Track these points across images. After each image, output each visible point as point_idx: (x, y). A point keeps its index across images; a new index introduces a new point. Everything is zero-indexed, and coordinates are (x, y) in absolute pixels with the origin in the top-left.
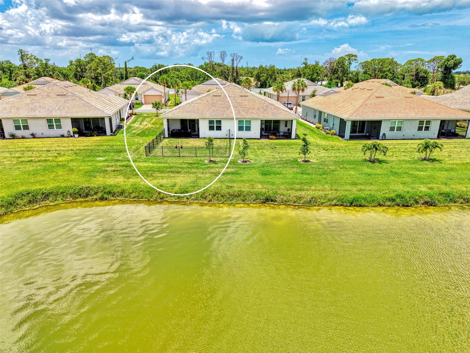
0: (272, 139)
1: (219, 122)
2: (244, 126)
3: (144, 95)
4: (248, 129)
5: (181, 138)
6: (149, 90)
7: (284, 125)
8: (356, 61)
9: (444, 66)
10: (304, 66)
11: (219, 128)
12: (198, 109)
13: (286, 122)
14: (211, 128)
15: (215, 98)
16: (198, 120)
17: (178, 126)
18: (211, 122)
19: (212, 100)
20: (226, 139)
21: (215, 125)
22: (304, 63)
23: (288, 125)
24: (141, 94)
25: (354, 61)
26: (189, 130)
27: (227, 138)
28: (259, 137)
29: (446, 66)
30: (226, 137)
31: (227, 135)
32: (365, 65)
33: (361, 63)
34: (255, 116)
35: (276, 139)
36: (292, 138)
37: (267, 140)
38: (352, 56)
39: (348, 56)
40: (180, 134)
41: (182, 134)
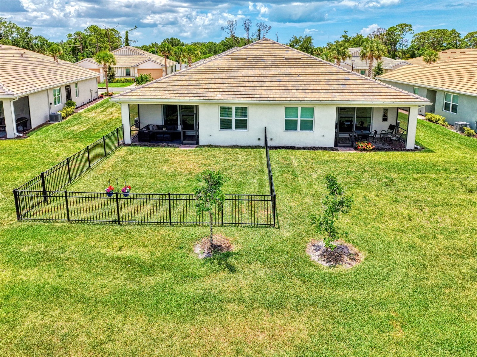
0: (364, 150)
1: (243, 111)
2: (299, 119)
3: (138, 70)
4: (308, 126)
5: (158, 146)
6: (145, 62)
7: (381, 117)
8: (411, 32)
10: (343, 39)
11: (242, 125)
12: (198, 84)
13: (385, 111)
14: (225, 125)
15: (234, 62)
16: (197, 107)
17: (157, 119)
18: (225, 110)
19: (229, 66)
20: (258, 150)
21: (234, 118)
22: (343, 36)
23: (389, 118)
24: (134, 68)
25: (409, 32)
26: (179, 128)
27: (260, 147)
28: (332, 145)
30: (257, 143)
31: (259, 139)
32: (420, 37)
33: (416, 35)
34: (324, 98)
35: (374, 150)
36: (408, 147)
37: (352, 152)
38: (406, 25)
39: (401, 25)
40: (159, 136)
41: (162, 135)
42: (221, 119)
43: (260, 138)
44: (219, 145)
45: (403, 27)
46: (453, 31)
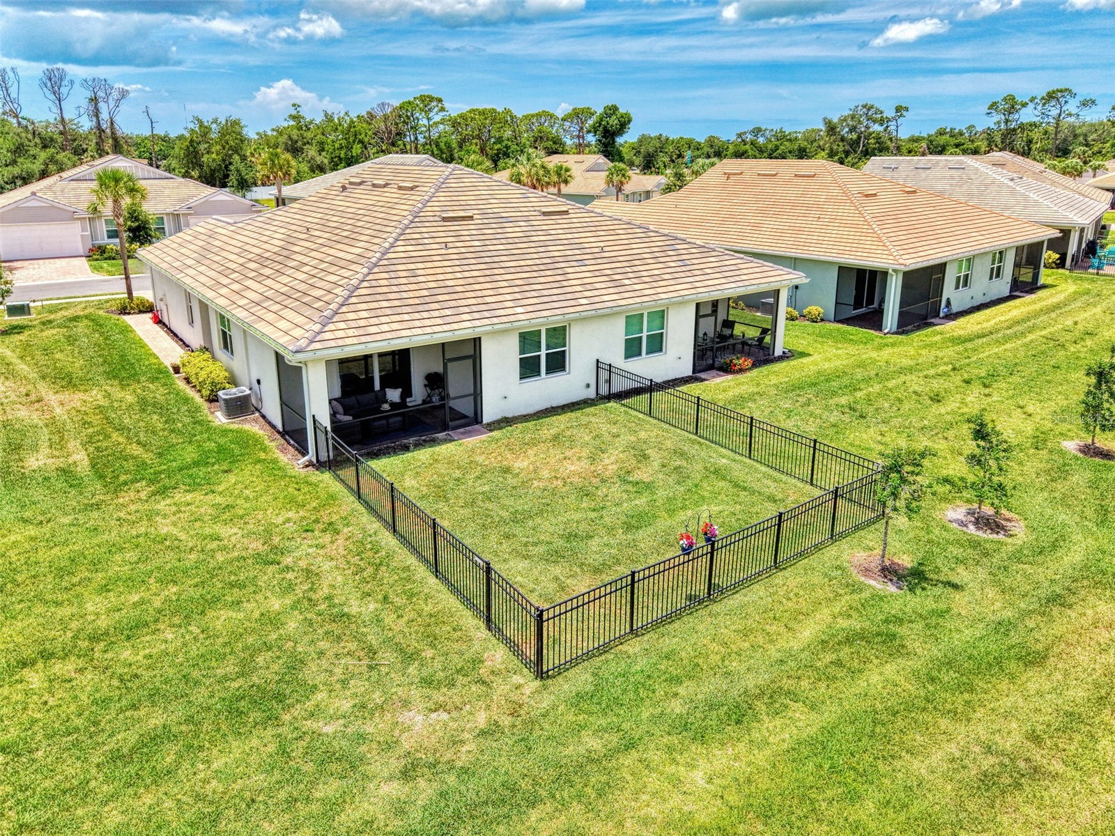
1: (559, 334)
2: (645, 335)
4: (656, 344)
9: (601, 129)
11: (557, 363)
14: (529, 368)
16: (478, 340)
18: (528, 340)
19: (458, 238)
21: (543, 353)
27: (589, 402)
28: (691, 371)
29: (605, 127)
30: (584, 395)
31: (588, 386)
35: (754, 365)
36: (776, 354)
37: (718, 380)
38: (432, 99)
39: (422, 98)
40: (376, 424)
41: (384, 422)
42: (521, 359)
43: (591, 383)
44: (519, 414)
45: (427, 101)
46: (507, 111)
